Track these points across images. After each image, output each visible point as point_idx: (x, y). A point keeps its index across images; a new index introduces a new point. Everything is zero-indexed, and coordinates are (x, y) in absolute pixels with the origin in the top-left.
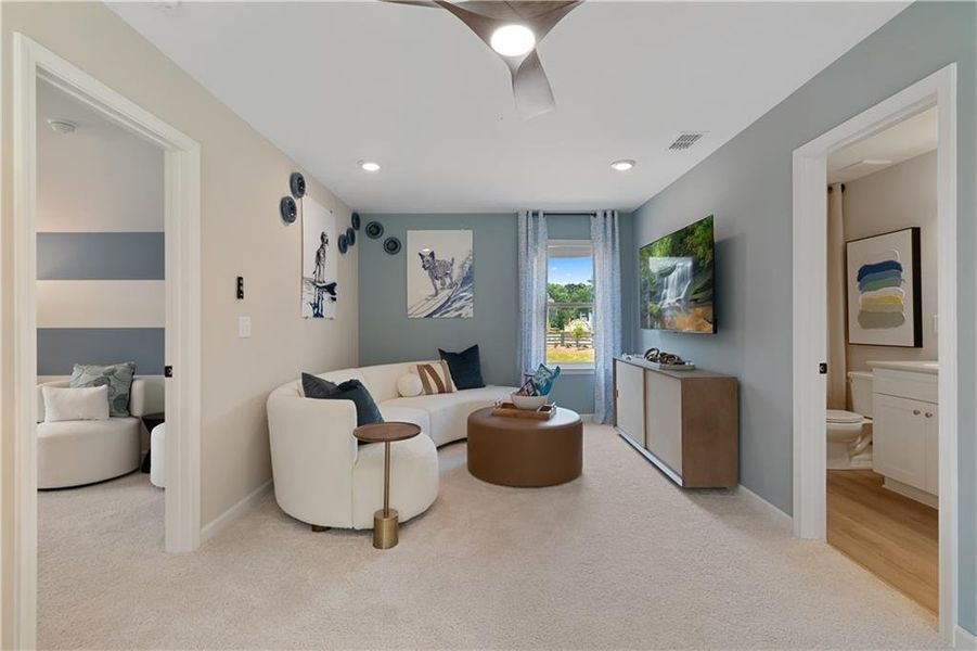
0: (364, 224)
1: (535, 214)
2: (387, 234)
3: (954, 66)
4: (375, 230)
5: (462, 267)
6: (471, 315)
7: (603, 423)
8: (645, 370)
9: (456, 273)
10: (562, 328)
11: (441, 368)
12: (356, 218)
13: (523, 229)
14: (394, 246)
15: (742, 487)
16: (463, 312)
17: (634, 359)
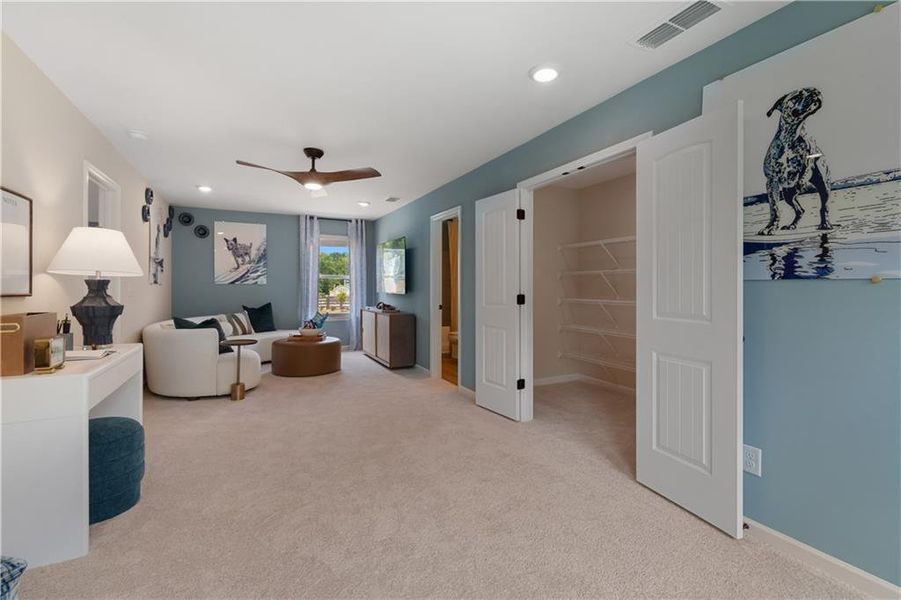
0: (177, 214)
1: (312, 218)
2: (198, 222)
3: (459, 207)
4: (187, 218)
5: (258, 250)
6: (265, 283)
7: (355, 350)
8: (376, 314)
9: (254, 253)
10: (328, 293)
11: (243, 317)
12: (171, 209)
13: (303, 226)
14: (203, 232)
15: (417, 365)
16: (259, 281)
17: (371, 309)
